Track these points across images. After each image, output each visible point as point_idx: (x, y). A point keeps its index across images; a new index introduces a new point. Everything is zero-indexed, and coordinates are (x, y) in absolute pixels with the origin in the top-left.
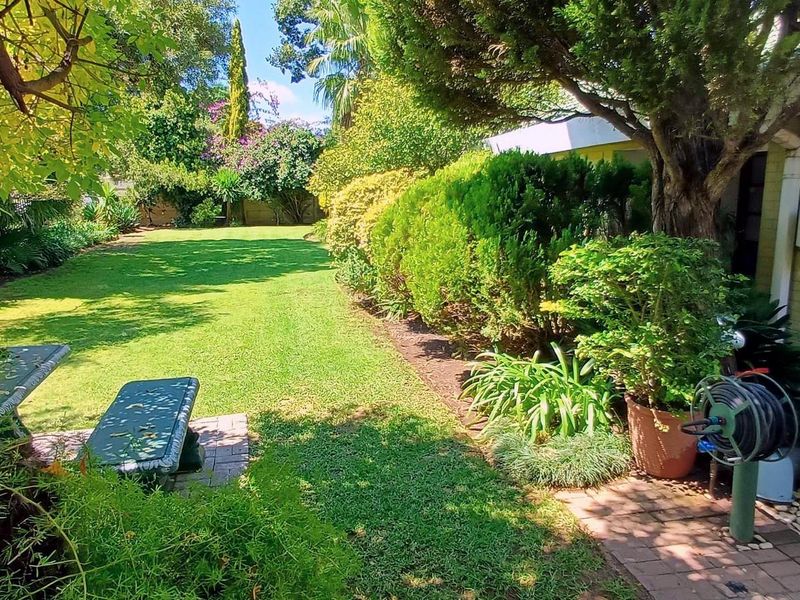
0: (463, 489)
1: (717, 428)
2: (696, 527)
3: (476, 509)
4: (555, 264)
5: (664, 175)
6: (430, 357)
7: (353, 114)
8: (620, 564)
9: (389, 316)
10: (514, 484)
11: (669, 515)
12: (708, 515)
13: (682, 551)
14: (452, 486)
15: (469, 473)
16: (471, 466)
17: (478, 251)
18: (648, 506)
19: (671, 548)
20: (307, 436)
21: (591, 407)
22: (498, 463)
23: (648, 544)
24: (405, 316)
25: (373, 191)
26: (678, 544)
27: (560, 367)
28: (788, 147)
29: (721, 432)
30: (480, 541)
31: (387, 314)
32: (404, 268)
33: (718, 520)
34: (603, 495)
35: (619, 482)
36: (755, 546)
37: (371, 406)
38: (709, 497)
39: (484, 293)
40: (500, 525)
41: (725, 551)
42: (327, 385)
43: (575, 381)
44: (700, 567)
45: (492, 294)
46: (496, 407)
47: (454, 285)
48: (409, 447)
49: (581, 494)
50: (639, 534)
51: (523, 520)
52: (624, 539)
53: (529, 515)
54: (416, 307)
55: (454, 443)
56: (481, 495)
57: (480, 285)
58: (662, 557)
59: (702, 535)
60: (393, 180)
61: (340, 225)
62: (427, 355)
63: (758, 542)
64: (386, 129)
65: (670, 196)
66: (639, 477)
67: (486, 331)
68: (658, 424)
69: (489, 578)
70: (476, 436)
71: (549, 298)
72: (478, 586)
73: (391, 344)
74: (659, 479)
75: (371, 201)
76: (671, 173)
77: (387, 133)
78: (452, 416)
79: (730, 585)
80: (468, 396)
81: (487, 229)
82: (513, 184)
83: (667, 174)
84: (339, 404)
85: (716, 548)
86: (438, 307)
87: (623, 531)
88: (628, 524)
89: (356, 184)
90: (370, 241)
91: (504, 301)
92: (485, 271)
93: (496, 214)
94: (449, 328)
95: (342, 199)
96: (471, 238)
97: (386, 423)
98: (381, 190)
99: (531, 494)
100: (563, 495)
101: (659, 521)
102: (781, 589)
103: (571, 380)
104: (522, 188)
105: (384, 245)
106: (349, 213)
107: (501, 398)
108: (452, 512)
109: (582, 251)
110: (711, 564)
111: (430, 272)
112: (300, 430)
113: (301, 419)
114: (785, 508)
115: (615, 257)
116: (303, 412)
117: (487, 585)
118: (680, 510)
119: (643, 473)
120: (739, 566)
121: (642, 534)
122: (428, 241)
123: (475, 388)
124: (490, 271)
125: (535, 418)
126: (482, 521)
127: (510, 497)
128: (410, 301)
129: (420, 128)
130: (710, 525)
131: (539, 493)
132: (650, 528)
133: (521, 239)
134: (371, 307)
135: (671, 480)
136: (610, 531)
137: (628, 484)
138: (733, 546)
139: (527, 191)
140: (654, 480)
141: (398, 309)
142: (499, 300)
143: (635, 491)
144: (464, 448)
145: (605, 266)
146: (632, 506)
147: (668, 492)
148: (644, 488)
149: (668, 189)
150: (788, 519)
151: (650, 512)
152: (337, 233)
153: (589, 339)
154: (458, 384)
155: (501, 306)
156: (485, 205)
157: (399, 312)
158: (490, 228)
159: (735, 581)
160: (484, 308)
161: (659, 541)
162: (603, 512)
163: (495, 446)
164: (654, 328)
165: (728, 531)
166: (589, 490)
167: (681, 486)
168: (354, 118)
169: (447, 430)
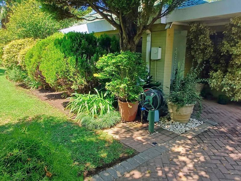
0: (76, 135)
1: (147, 102)
2: (140, 132)
3: (82, 140)
4: (98, 62)
5: (123, 37)
6: (50, 99)
7: (8, 18)
8: (126, 145)
9: (31, 89)
10: (91, 130)
11: (133, 130)
12: (142, 128)
13: (140, 138)
14: (72, 135)
15: (76, 130)
16: (76, 128)
17: (69, 61)
18: (127, 129)
19: (137, 138)
20: (11, 129)
21: (108, 105)
22: (84, 126)
23: (131, 138)
24: (38, 88)
25: (21, 45)
26: (138, 136)
27: (98, 95)
28: (147, 33)
29: (149, 103)
30: (87, 148)
31: (30, 88)
32: (41, 68)
33: (145, 129)
34: (116, 129)
35: (119, 125)
36: (155, 133)
37: (34, 116)
38: (141, 124)
39: (71, 74)
40: (91, 142)
41: (149, 136)
42: (14, 112)
43: (102, 99)
44: (145, 141)
45: (74, 75)
46: (79, 110)
47: (61, 72)
48: (53, 127)
49: (110, 130)
50: (128, 136)
51: (97, 139)
52: (125, 138)
53: (98, 137)
54: (47, 82)
55: (68, 123)
56: (82, 136)
57: (70, 72)
58: (136, 141)
59: (143, 133)
60: (28, 41)
61: (8, 57)
62: (49, 99)
63: (155, 132)
64: (23, 24)
65: (125, 43)
66: (123, 123)
67: (73, 87)
68: (129, 106)
69: (93, 158)
70: (74, 120)
71: (96, 73)
72: (91, 161)
73: (35, 97)
74: (128, 122)
75: (20, 49)
76: (125, 37)
77: (24, 25)
78: (65, 115)
79: (153, 143)
80: (67, 109)
81: (71, 54)
82: (78, 40)
83: (124, 37)
84: (21, 117)
85: (147, 135)
86: (55, 81)
87: (124, 137)
88: (124, 134)
89: (13, 42)
90: (23, 62)
91: (78, 77)
92: (72, 67)
93: (73, 49)
94: (60, 87)
95: (8, 47)
96: (65, 57)
97: (42, 120)
98: (24, 45)
99: (97, 132)
100: (105, 131)
101: (132, 132)
102: (164, 141)
103: (101, 99)
104: (81, 41)
105: (30, 62)
106: (11, 53)
107: (80, 107)
108: (75, 142)
109: (106, 57)
110: (147, 140)
111: (52, 69)
112: (7, 128)
113: (7, 124)
114: (158, 123)
115: (117, 58)
116: (7, 122)
117: (93, 160)
118: (135, 128)
119: (124, 121)
120: (153, 138)
121: (129, 136)
122: (50, 58)
123: (71, 105)
124: (73, 67)
125: (93, 111)
126: (85, 143)
127: (91, 134)
128: (44, 79)
129: (36, 25)
130: (144, 130)
131: (99, 131)
132: (130, 134)
133: (82, 57)
134: (24, 86)
135: (131, 122)
136: (120, 137)
137: (121, 125)
138: (150, 134)
139: (83, 42)
140: (127, 123)
141: (34, 86)
142: (76, 77)
143: (123, 126)
144: (72, 123)
145: (114, 61)
146: (124, 130)
147: (131, 125)
148: (125, 125)
149: (124, 41)
150: (159, 125)
151: (129, 131)
152: (7, 60)
153: (110, 83)
154: (63, 106)
155: (77, 78)
156: (69, 46)
157: (35, 87)
158: (72, 53)
159: (154, 142)
160: (71, 79)
161: (133, 137)
162: (117, 133)
163: (81, 121)
164: (128, 78)
165: (148, 131)
166: (112, 128)
167: (134, 123)
168: (9, 19)
169: (65, 119)
